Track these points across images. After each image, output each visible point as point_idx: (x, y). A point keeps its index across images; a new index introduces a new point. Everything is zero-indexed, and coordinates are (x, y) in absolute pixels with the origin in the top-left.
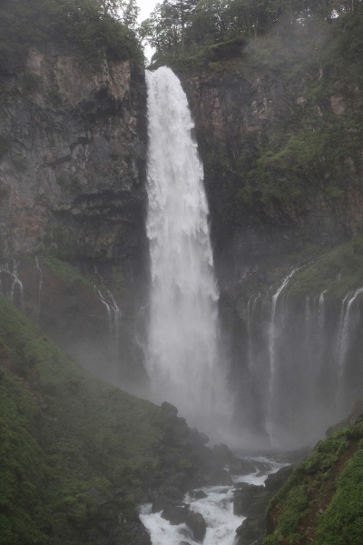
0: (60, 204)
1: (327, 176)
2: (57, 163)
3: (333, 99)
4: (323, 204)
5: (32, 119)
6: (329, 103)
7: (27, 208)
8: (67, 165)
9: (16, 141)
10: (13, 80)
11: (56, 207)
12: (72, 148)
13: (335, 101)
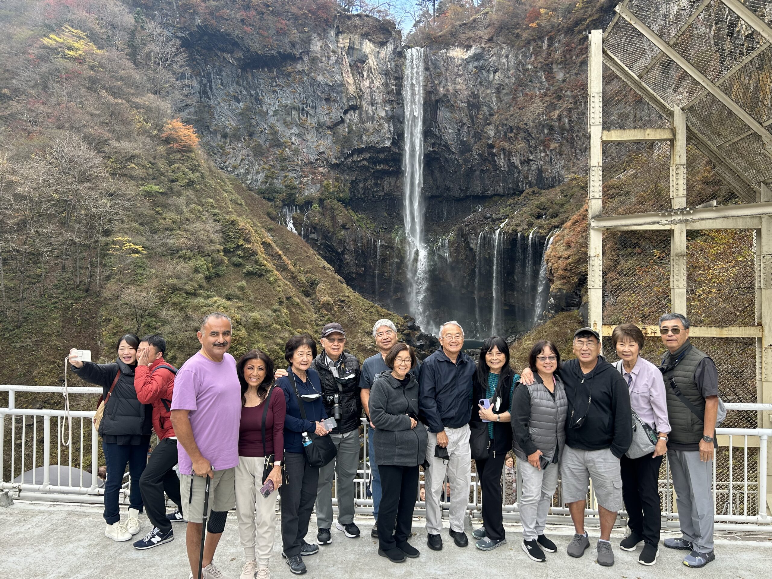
0: (336, 159)
1: (546, 131)
2: (333, 127)
3: (554, 66)
4: (543, 155)
5: (314, 92)
6: (551, 69)
7: (312, 163)
8: (340, 127)
9: (303, 110)
10: (300, 62)
11: (334, 161)
12: (346, 112)
13: (555, 68)
